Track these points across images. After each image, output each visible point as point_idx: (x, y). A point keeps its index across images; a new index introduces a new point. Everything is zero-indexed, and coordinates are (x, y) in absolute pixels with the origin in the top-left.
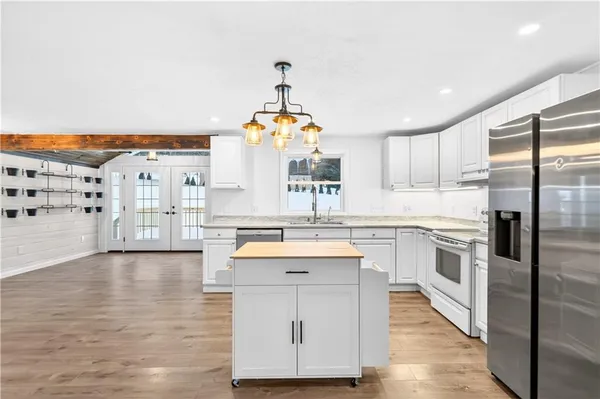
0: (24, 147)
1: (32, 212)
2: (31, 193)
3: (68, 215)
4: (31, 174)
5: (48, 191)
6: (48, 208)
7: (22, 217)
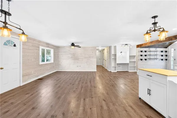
0: (142, 46)
1: (146, 60)
2: (146, 56)
3: (156, 61)
4: (146, 51)
5: (150, 55)
6: (150, 59)
7: (144, 60)
